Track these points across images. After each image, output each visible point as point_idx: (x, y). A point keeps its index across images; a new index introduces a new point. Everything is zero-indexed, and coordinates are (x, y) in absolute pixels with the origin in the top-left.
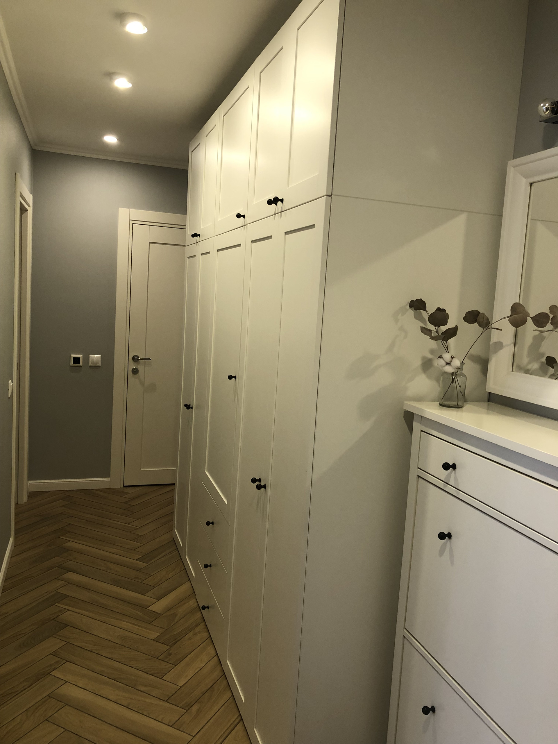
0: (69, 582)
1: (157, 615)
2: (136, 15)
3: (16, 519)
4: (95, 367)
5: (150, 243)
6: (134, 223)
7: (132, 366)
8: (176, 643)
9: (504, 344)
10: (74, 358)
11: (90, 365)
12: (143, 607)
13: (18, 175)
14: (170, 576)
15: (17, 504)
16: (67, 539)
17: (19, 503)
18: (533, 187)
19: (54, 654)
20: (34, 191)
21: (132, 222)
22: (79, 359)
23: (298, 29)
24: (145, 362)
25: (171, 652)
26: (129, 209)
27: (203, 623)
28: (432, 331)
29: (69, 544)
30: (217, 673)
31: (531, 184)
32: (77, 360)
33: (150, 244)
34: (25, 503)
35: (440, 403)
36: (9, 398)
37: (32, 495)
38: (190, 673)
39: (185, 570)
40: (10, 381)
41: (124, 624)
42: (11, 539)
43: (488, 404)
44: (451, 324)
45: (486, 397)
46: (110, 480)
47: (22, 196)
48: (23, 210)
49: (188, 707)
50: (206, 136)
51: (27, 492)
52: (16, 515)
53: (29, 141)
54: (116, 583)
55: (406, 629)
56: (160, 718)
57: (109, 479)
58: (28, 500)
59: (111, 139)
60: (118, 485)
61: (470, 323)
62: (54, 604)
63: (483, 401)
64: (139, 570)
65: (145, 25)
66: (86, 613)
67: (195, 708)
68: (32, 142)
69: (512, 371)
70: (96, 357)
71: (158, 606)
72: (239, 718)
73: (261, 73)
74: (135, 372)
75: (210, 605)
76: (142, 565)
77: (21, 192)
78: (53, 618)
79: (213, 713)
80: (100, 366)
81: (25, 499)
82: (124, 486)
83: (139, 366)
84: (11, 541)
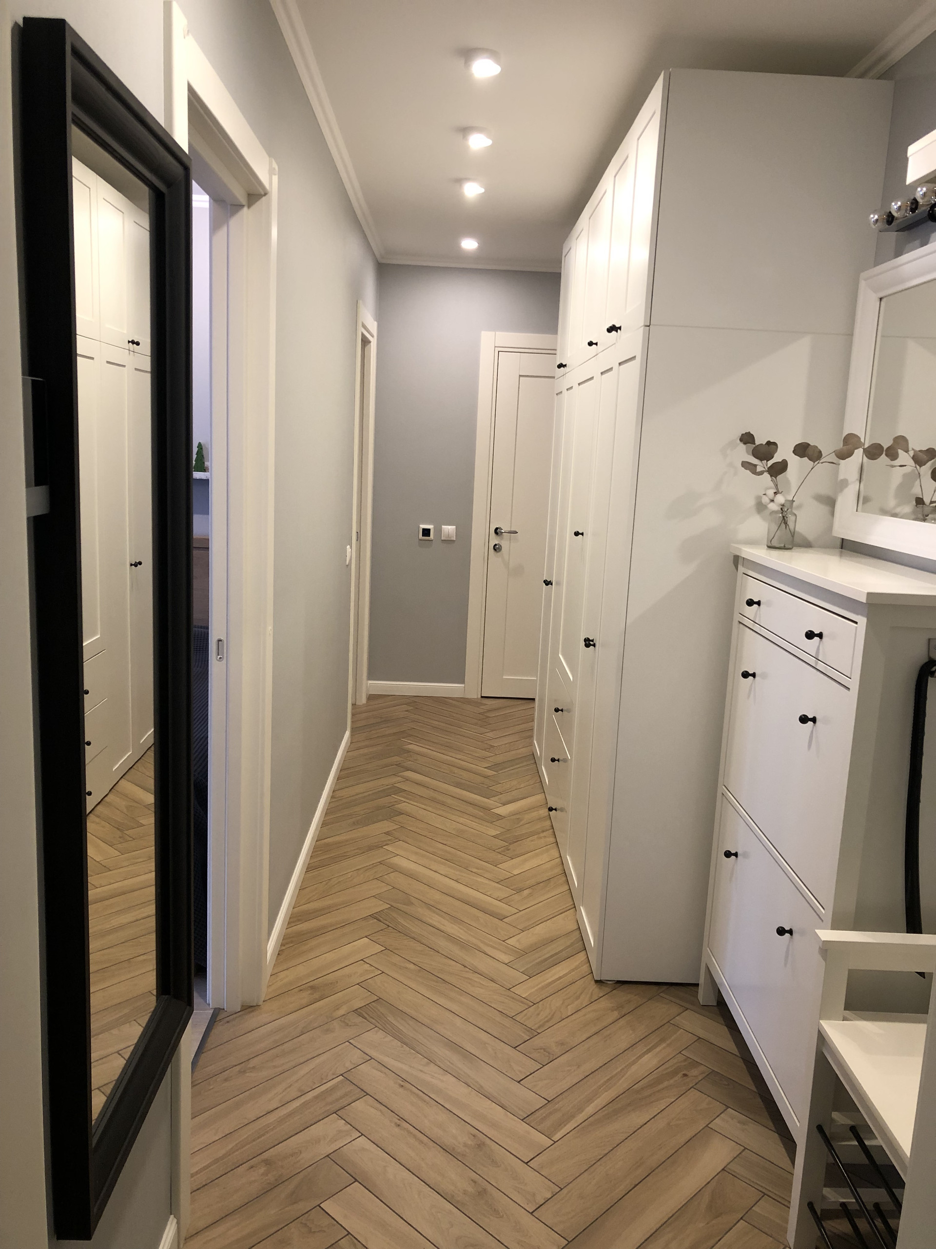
0: (407, 779)
1: (500, 817)
2: (479, 130)
3: (352, 718)
4: (448, 542)
5: (520, 376)
6: (500, 351)
7: (494, 540)
8: (516, 842)
9: (850, 481)
10: (424, 530)
11: (442, 539)
12: (486, 809)
13: (360, 302)
14: (522, 786)
15: (354, 705)
16: (409, 741)
17: (357, 704)
18: (882, 302)
19: (387, 833)
20: (381, 316)
21: (497, 349)
22: (429, 530)
23: (638, 139)
24: (510, 536)
25: (509, 848)
26: (494, 333)
27: (552, 830)
28: (758, 466)
29: (411, 747)
30: (558, 870)
31: (881, 299)
32: (426, 532)
33: (521, 378)
34: (364, 704)
35: (768, 545)
36: (347, 565)
37: (371, 697)
38: (527, 866)
39: (540, 783)
40: (348, 547)
41: (462, 820)
42: (347, 731)
43: (841, 552)
44: (777, 458)
45: (839, 543)
46: (464, 687)
47: (364, 326)
48: (365, 342)
49: (520, 890)
50: (577, 240)
51: (367, 694)
52: (353, 715)
53: (374, 255)
54: (458, 785)
55: (725, 786)
56: (488, 893)
57: (463, 685)
58: (367, 702)
59: (469, 244)
60: (474, 695)
61: (801, 456)
62: (390, 796)
63: (834, 548)
64: (486, 777)
65: (489, 137)
66: (424, 806)
67: (526, 892)
68: (378, 256)
69: (857, 511)
70: (449, 529)
71: (503, 810)
72: (573, 906)
73: (615, 177)
74: (497, 548)
75: (557, 808)
76: (490, 773)
77: (364, 323)
78: (388, 806)
79: (546, 897)
80: (454, 541)
81: (364, 700)
82: (482, 697)
83: (502, 541)
84: (347, 734)
